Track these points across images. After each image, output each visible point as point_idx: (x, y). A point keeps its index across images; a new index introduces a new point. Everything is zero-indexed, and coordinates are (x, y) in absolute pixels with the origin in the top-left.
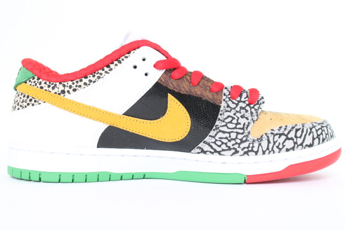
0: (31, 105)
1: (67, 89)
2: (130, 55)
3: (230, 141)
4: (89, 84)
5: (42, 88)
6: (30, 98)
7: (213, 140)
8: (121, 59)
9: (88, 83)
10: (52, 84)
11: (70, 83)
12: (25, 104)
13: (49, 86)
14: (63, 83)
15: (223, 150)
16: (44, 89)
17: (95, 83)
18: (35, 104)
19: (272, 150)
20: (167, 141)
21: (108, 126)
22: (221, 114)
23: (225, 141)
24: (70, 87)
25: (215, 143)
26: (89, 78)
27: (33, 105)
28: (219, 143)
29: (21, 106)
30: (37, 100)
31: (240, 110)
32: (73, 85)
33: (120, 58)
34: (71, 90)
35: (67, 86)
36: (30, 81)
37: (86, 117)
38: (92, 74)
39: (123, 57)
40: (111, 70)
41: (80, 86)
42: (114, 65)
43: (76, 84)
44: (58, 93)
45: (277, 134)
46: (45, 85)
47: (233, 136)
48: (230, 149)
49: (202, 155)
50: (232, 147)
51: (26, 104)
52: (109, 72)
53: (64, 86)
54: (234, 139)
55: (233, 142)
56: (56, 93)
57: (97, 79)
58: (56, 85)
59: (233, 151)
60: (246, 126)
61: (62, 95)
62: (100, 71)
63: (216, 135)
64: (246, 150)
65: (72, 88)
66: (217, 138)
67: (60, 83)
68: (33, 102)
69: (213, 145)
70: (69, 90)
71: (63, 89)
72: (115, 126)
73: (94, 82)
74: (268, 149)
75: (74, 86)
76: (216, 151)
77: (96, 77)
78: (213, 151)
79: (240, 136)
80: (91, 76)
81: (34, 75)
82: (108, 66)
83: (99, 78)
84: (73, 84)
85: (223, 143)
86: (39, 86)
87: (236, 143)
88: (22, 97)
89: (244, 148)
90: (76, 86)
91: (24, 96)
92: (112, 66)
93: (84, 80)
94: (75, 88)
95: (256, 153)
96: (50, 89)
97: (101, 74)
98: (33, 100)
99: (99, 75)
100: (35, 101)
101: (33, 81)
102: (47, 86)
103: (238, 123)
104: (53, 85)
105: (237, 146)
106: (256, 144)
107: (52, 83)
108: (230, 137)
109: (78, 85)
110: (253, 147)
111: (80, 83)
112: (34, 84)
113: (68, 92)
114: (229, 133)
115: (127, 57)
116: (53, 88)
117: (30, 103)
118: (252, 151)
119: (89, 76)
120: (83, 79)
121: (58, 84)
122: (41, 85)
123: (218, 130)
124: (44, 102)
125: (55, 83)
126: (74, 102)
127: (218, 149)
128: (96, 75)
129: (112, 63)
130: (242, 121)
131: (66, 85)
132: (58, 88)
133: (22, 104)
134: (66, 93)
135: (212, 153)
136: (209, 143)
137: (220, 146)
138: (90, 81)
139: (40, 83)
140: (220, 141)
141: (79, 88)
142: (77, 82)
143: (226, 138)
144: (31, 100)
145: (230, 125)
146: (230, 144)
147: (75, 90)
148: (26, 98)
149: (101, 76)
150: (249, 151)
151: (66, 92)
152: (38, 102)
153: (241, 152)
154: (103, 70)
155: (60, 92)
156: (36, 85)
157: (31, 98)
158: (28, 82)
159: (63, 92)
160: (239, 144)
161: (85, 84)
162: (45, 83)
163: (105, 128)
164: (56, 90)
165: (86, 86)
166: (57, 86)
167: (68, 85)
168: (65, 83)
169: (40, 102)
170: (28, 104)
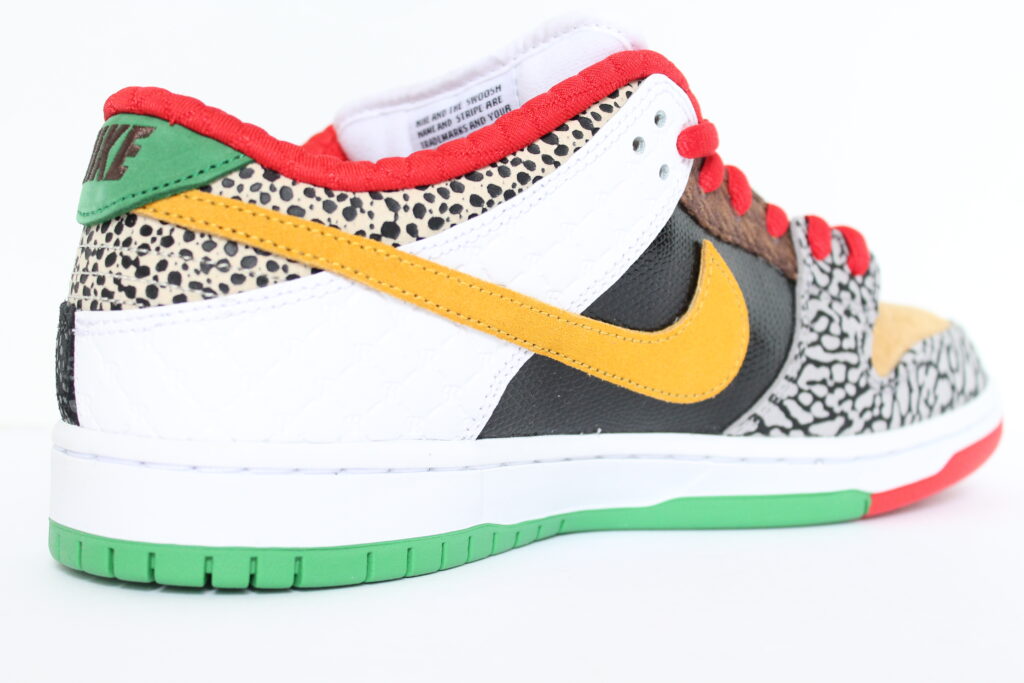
0: (251, 282)
1: (405, 219)
2: (617, 100)
3: (831, 390)
4: (490, 203)
5: (297, 211)
6: (243, 252)
7: (792, 390)
8: (588, 115)
9: (486, 197)
10: (341, 198)
11: (416, 196)
12: (217, 277)
13: (329, 207)
14: (385, 195)
15: (817, 421)
16: (309, 215)
17: (512, 201)
18: (270, 276)
19: (918, 412)
20: (681, 400)
21: (529, 356)
22: (803, 308)
23: (820, 391)
24: (419, 211)
25: (796, 398)
26: (487, 181)
27: (262, 281)
28: (806, 399)
29: (195, 285)
30: (281, 262)
31: (839, 294)
32: (428, 205)
33: (584, 112)
34: (422, 225)
35: (406, 208)
36: (229, 184)
37: (475, 327)
38: (493, 165)
39: (596, 109)
40: (562, 150)
41: (456, 209)
42: (569, 133)
43: (439, 200)
44: (369, 232)
45: (921, 364)
46: (313, 201)
47: (839, 373)
48: (832, 416)
49: (759, 439)
50: (837, 409)
51: (226, 278)
52: (556, 158)
53: (392, 205)
54: (841, 385)
55: (839, 393)
56: (361, 233)
57: (519, 186)
58: (356, 203)
59: (840, 421)
60: (860, 344)
61: (387, 241)
62: (525, 155)
63: (799, 373)
64: (868, 416)
65: (428, 217)
66: (802, 383)
67: (375, 195)
68: (261, 268)
69: (791, 406)
70: (417, 221)
71: (389, 217)
72: (552, 355)
73: (509, 195)
74: (910, 409)
75: (433, 209)
76: (796, 425)
77: (513, 178)
78: (788, 424)
79: (854, 375)
80: (495, 171)
81: (243, 159)
82: (548, 138)
83: (523, 178)
84: (429, 198)
85: (816, 398)
86: (284, 206)
87: (847, 397)
88: (195, 247)
89: (864, 411)
90: (443, 208)
91: (209, 246)
92: (564, 138)
93: (471, 187)
94: (437, 214)
95: (889, 421)
96: (337, 216)
97: (530, 165)
98: (262, 261)
99: (521, 168)
100: (272, 266)
101: (248, 183)
102: (319, 205)
103: (843, 336)
104: (347, 203)
105: (847, 406)
106: (887, 397)
107: (337, 193)
108: (831, 377)
109: (450, 203)
110: (882, 406)
111: (455, 198)
112: (256, 196)
113: (412, 230)
114: (830, 365)
115: (607, 109)
116: (349, 214)
117: (245, 272)
118: (880, 417)
119: (483, 172)
120: (463, 181)
121: (365, 197)
122: (293, 202)
123: (804, 359)
124: (315, 271)
125: (350, 195)
126: (438, 270)
127: (804, 418)
128: (515, 171)
129: (563, 127)
130: (850, 326)
131: (402, 203)
132: (371, 215)
133: (202, 278)
134: (404, 235)
135: (785, 431)
136: (782, 402)
137: (807, 409)
138: (494, 190)
139: (285, 194)
140: (810, 392)
141: (454, 218)
142: (443, 193)
143: (824, 382)
144: (248, 262)
145: (827, 341)
146: (832, 400)
147: (435, 224)
148: (218, 254)
149: (532, 175)
150: (874, 419)
151: (403, 229)
152: (285, 269)
153: (858, 424)
154: (534, 150)
155: (377, 230)
156: (265, 198)
157: (251, 252)
158: (217, 187)
159: (390, 230)
160: (854, 399)
161: (476, 200)
162: (309, 193)
163: (521, 364)
164: (361, 221)
165: (478, 210)
166: (366, 207)
167: (411, 204)
168: (397, 196)
169: (293, 269)
170: (238, 279)
